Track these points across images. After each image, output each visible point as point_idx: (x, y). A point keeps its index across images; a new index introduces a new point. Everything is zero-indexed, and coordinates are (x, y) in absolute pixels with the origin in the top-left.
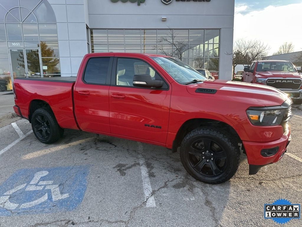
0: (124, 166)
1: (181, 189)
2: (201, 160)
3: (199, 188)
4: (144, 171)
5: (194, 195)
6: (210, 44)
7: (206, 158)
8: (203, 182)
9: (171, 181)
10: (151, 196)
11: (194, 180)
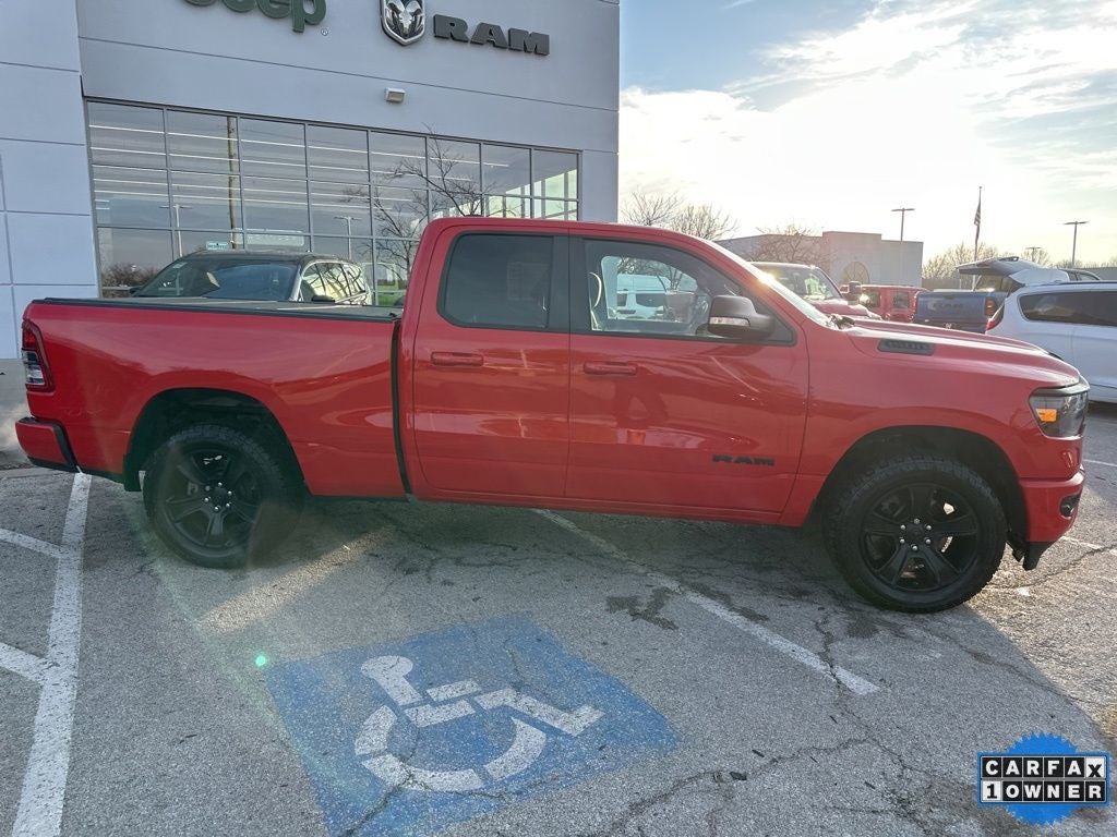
1: (878, 637)
2: (896, 549)
3: (912, 628)
6: (548, 199)
7: (911, 541)
9: (825, 623)
10: (831, 667)
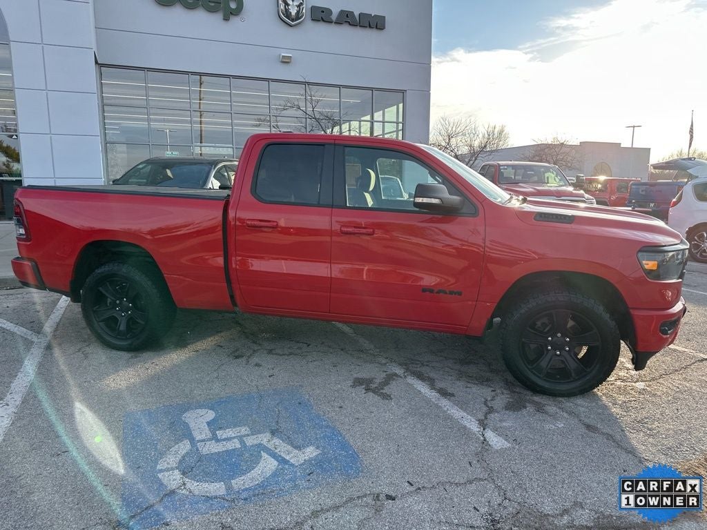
0: (371, 381)
1: (524, 412)
2: (545, 353)
3: (551, 406)
4: (423, 388)
5: (554, 417)
7: (554, 349)
8: (550, 395)
9: (492, 400)
10: (484, 429)
11: (529, 393)
